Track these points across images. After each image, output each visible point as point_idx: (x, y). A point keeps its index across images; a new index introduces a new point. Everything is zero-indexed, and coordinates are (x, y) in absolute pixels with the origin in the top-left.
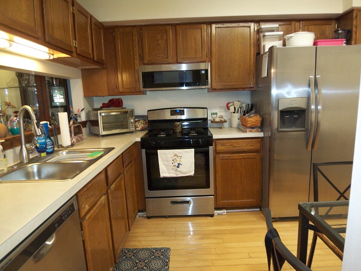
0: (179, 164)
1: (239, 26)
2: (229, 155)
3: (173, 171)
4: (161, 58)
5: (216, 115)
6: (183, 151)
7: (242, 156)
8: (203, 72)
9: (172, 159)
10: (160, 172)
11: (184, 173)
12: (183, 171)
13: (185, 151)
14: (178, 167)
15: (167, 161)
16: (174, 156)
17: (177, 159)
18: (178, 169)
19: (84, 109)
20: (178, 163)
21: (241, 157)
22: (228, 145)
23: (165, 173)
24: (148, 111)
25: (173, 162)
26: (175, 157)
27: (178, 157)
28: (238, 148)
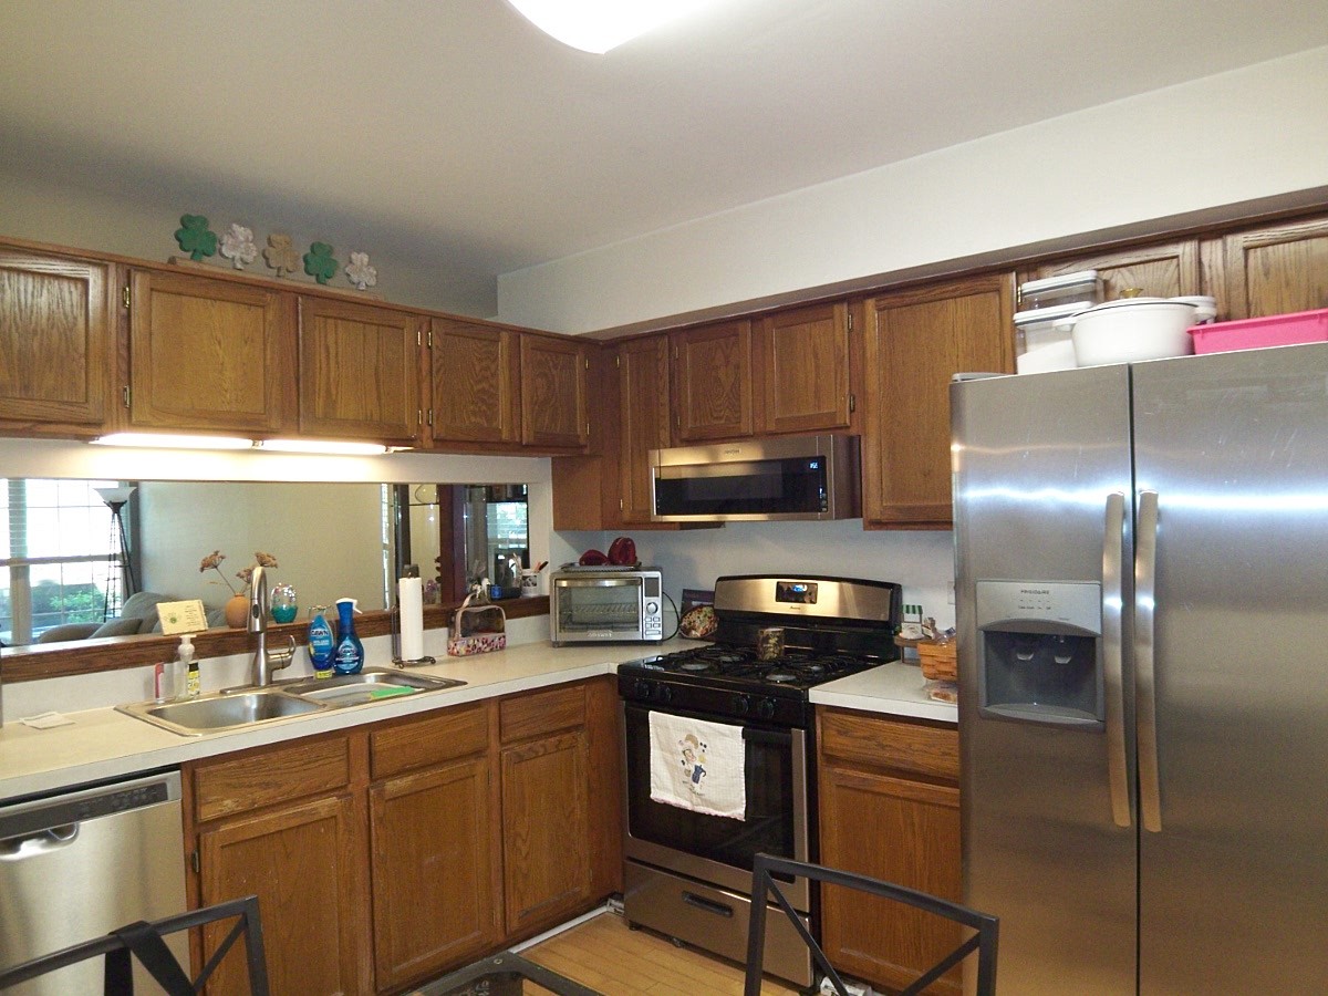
0: (699, 770)
1: (958, 293)
2: (865, 775)
3: (684, 789)
4: (723, 422)
5: (917, 615)
6: (710, 727)
7: (910, 789)
8: (814, 466)
9: (681, 749)
10: (652, 785)
11: (712, 805)
12: (706, 797)
13: (714, 729)
14: (696, 779)
15: (672, 753)
16: (687, 739)
17: (695, 752)
18: (695, 784)
19: (546, 563)
20: (696, 767)
21: (907, 794)
22: (862, 734)
23: (665, 789)
24: (720, 579)
25: (683, 757)
26: (689, 743)
27: (696, 745)
28: (896, 755)
